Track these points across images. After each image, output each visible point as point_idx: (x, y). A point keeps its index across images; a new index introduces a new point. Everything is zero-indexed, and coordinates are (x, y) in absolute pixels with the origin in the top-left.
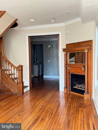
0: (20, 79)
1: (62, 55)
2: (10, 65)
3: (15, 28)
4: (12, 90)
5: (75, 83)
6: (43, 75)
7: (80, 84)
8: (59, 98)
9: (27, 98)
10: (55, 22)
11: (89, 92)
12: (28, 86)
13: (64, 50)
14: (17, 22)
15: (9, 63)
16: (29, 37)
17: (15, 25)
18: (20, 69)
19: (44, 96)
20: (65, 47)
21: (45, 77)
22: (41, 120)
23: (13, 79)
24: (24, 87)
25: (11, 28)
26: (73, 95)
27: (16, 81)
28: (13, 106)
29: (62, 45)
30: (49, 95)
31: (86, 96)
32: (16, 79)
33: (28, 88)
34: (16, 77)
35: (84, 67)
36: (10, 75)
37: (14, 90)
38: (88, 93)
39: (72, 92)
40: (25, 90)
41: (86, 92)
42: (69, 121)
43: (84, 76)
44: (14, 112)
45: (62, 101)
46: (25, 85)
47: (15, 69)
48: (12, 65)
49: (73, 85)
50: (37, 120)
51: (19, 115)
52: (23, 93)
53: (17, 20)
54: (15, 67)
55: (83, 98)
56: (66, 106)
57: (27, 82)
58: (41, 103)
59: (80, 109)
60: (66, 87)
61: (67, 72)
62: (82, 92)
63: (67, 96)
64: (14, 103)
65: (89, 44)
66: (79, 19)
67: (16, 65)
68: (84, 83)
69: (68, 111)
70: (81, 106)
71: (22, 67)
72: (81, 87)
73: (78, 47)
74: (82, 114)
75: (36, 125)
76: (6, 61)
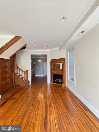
0: (27, 78)
2: (20, 70)
3: (23, 50)
4: (21, 85)
12: (30, 82)
14: (26, 46)
15: (20, 69)
16: (31, 55)
20: (50, 61)
25: (21, 49)
28: (25, 97)
31: (63, 85)
32: (24, 78)
37: (23, 85)
39: (54, 83)
40: (29, 84)
41: (63, 83)
44: (28, 102)
47: (24, 73)
48: (22, 70)
50: (46, 107)
53: (26, 44)
54: (23, 71)
57: (30, 80)
59: (65, 93)
60: (51, 81)
61: (52, 73)
62: (61, 83)
64: (25, 94)
66: (58, 48)
71: (28, 71)
72: (59, 81)
75: (48, 112)
76: (18, 68)
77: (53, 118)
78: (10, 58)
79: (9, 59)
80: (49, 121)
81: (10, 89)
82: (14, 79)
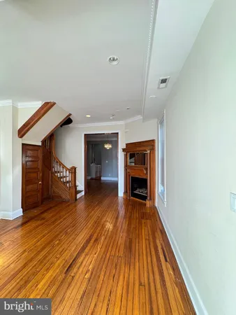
0: (73, 183)
1: (121, 156)
2: (61, 166)
4: (63, 196)
5: (135, 186)
7: (141, 188)
8: (117, 206)
9: (81, 206)
10: (114, 120)
11: (152, 199)
12: (82, 191)
13: (124, 150)
14: (71, 117)
15: (61, 164)
16: (85, 135)
17: (68, 121)
18: (73, 171)
19: (100, 202)
20: (125, 147)
21: (102, 178)
22: (95, 241)
23: (65, 183)
24: (77, 192)
26: (133, 201)
27: (68, 185)
28: (60, 217)
29: (122, 145)
30: (106, 202)
31: (148, 203)
32: (68, 182)
33: (83, 193)
34: (68, 180)
35: (146, 169)
36: (61, 178)
37: (66, 196)
38: (150, 199)
39: (132, 198)
40: (79, 196)
41: (148, 198)
42: (131, 242)
43: (146, 180)
46: (78, 189)
47: (68, 172)
48: (64, 167)
49: (133, 189)
50: (88, 241)
51: (66, 233)
52: (76, 199)
53: (70, 115)
54: (67, 169)
55: (145, 205)
56: (125, 217)
57: (81, 185)
58: (97, 213)
59: (143, 221)
60: (126, 192)
61: (127, 175)
62: (144, 198)
63: (127, 201)
64: (63, 213)
65: (151, 144)
66: (140, 117)
67: (69, 167)
68: (146, 188)
69: (129, 224)
70: (144, 216)
71: (75, 168)
72: (142, 192)
73: (140, 147)
74: (146, 228)
75: (86, 250)
76: (57, 162)
77: (90, 261)
79: (40, 144)
80: (79, 264)
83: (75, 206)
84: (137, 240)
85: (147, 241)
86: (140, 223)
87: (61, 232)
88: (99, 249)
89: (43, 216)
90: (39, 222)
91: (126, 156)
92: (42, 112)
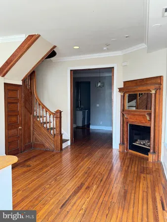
0: (58, 129)
1: (117, 97)
2: (44, 110)
3: (52, 59)
4: (47, 145)
5: (135, 137)
6: (89, 125)
7: (143, 139)
8: (111, 158)
9: (67, 157)
10: (108, 50)
11: (157, 152)
12: (68, 140)
13: (120, 90)
14: (55, 50)
15: (44, 107)
16: (71, 70)
17: (52, 54)
18: (58, 115)
19: (90, 154)
22: (86, 188)
23: (49, 130)
24: (63, 141)
25: (47, 58)
26: (131, 154)
27: (52, 131)
28: (47, 166)
30: (98, 154)
31: (151, 157)
32: (52, 129)
33: (69, 143)
34: (52, 126)
35: (150, 115)
36: (45, 123)
37: (50, 145)
38: (154, 152)
39: (130, 151)
40: (64, 145)
41: (152, 151)
42: (126, 192)
43: (149, 128)
44: (49, 175)
45: (117, 163)
46: (64, 138)
47: (52, 116)
48: (47, 110)
49: (132, 140)
50: (80, 188)
51: (56, 180)
52: (61, 149)
53: (55, 47)
54: (51, 113)
55: (147, 159)
56: (121, 170)
57: (67, 134)
58: (86, 164)
59: (142, 175)
60: (122, 143)
61: (124, 122)
62: (146, 151)
63: (124, 156)
64: (49, 162)
65: (157, 81)
67: (53, 111)
68: (149, 139)
69: (125, 177)
70: (144, 170)
71: (61, 112)
72: (144, 144)
73: (142, 85)
74: (145, 183)
75: (79, 194)
76: (40, 105)
78: (24, 81)
79: (20, 83)
80: (72, 204)
81: (24, 150)
82: (32, 129)
83: (61, 157)
84: (133, 192)
85: (145, 194)
86: (138, 177)
87: (50, 179)
88: (91, 195)
89: (28, 163)
90: (25, 169)
91: (123, 97)
92: (26, 46)
